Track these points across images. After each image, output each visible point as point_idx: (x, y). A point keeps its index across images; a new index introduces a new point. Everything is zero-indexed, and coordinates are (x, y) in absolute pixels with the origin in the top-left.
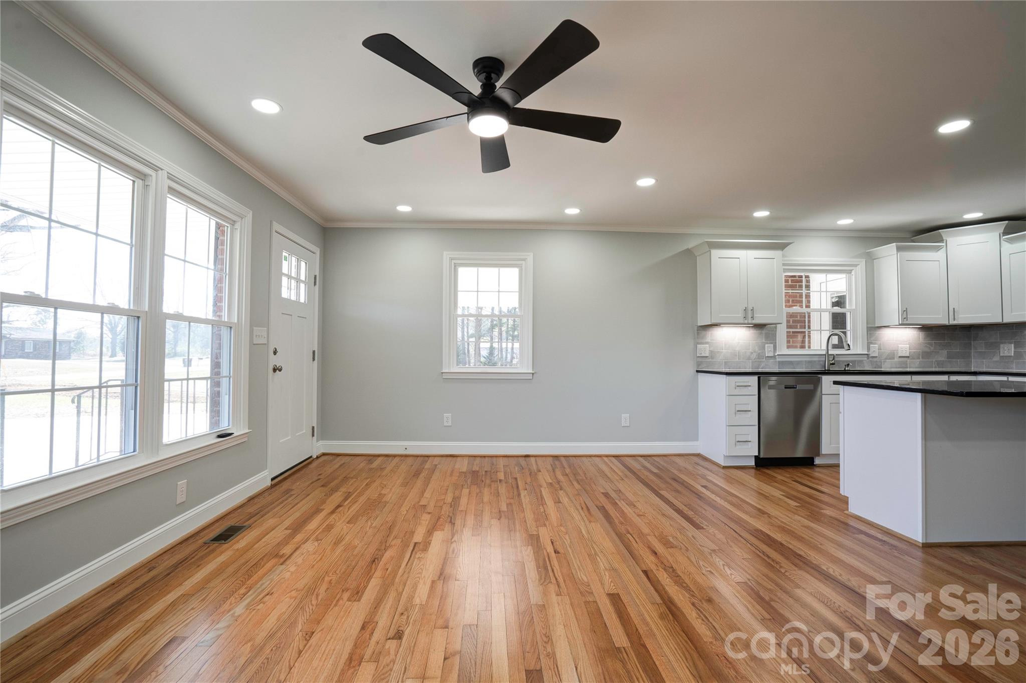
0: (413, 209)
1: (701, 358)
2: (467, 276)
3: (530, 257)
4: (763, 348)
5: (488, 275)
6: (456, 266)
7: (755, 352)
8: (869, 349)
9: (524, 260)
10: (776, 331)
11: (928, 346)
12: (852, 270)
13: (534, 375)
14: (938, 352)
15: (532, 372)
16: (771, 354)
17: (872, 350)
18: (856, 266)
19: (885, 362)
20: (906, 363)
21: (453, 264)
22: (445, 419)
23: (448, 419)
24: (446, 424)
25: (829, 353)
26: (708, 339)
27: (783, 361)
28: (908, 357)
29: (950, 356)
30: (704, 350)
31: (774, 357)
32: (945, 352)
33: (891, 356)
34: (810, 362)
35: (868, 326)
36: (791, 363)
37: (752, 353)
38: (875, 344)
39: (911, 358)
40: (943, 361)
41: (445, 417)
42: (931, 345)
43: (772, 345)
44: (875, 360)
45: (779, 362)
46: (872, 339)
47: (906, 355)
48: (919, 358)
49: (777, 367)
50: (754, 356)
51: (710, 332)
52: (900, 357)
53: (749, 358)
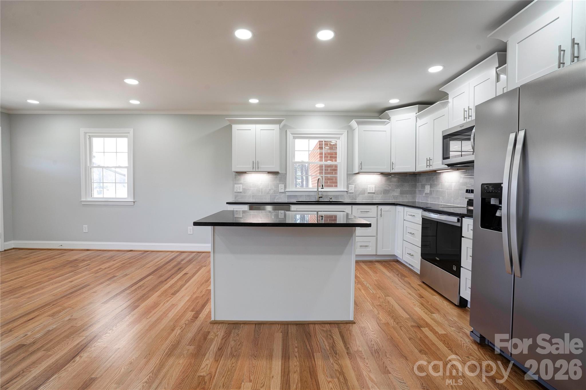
0: (40, 103)
1: (237, 193)
2: (98, 143)
3: (131, 131)
4: (277, 187)
5: (110, 142)
6: (90, 137)
7: (272, 189)
8: (348, 187)
9: (129, 133)
10: (286, 176)
11: (388, 186)
12: (340, 137)
13: (135, 202)
14: (394, 190)
15: (132, 201)
16: (283, 191)
17: (350, 188)
18: (342, 134)
19: (358, 196)
20: (373, 197)
21: (87, 136)
22: (84, 229)
23: (86, 228)
24: (84, 231)
25: (319, 190)
26: (242, 181)
27: (290, 195)
28: (374, 193)
29: (402, 193)
30: (239, 188)
31: (285, 192)
32: (399, 190)
33: (363, 192)
34: (308, 196)
35: (348, 173)
36: (295, 196)
37: (270, 190)
38: (352, 184)
39: (376, 193)
40: (397, 196)
41: (84, 227)
42: (390, 185)
43: (284, 185)
44: (351, 194)
45: (288, 195)
46: (350, 182)
47: (372, 192)
48: (381, 194)
49: (287, 199)
50: (272, 191)
51: (243, 177)
52: (369, 193)
53: (268, 193)
